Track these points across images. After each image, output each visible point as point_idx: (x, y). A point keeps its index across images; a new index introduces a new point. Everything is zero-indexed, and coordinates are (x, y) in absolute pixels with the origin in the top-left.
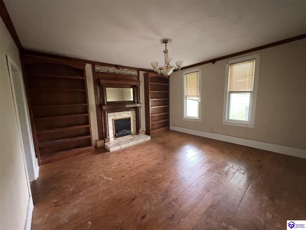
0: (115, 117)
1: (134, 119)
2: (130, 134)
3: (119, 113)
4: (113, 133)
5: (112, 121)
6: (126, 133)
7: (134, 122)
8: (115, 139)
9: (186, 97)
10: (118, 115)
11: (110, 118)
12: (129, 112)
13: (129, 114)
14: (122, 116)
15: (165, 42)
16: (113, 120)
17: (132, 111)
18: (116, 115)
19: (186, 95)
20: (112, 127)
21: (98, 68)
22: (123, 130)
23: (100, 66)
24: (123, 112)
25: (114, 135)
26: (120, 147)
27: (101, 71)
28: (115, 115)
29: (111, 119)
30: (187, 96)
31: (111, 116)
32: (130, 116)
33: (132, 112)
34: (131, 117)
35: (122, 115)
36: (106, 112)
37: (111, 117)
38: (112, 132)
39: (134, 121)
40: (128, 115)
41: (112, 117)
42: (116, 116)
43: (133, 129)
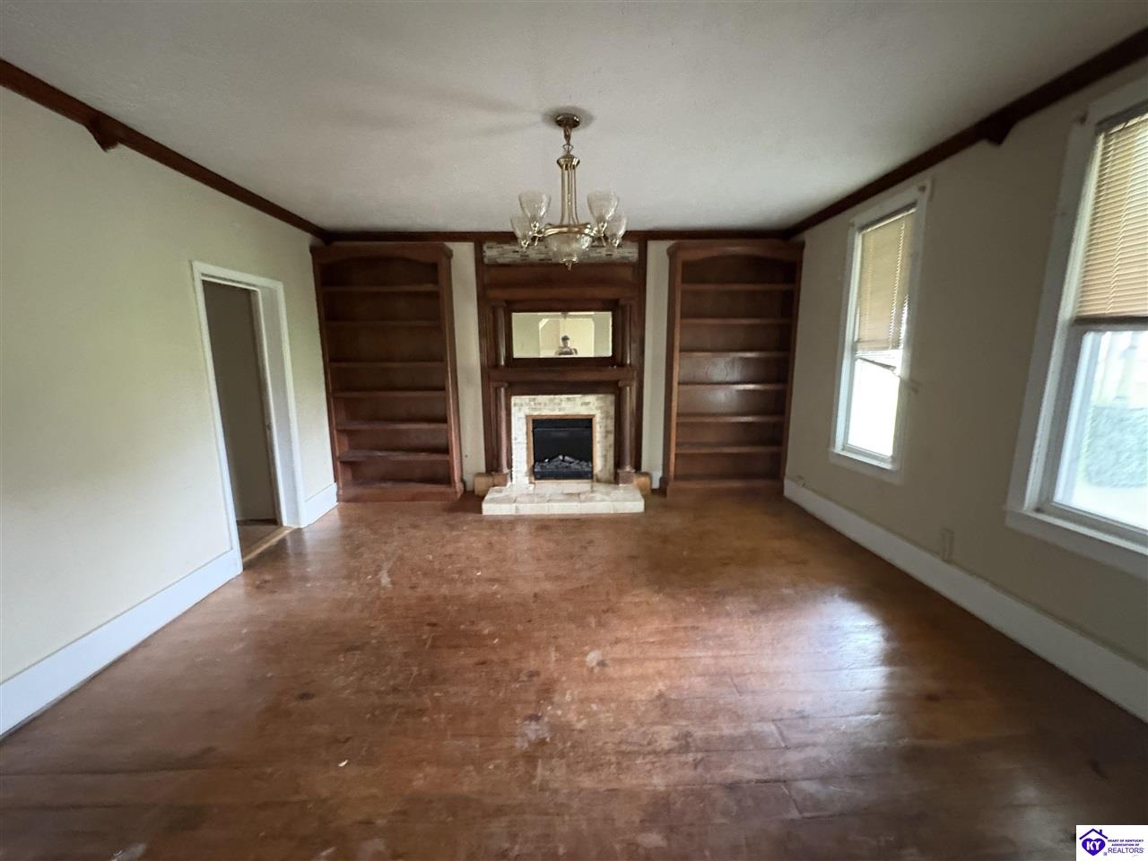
0: (535, 409)
1: (606, 426)
2: (587, 475)
3: (552, 396)
4: (528, 463)
5: (524, 421)
6: (569, 470)
7: (606, 437)
8: (531, 483)
9: (854, 350)
10: (545, 404)
11: (520, 410)
12: (591, 398)
13: (588, 404)
14: (560, 410)
15: (567, 122)
16: (527, 417)
17: (601, 396)
18: (540, 404)
19: (856, 339)
20: (525, 441)
21: (492, 252)
22: (561, 457)
23: (499, 243)
24: (566, 396)
25: (529, 470)
26: (517, 509)
27: (501, 261)
28: (535, 404)
29: (523, 416)
30: (859, 341)
31: (522, 405)
32: (592, 413)
33: (602, 398)
34: (594, 416)
35: (560, 404)
36: (503, 390)
37: (524, 409)
38: (524, 457)
39: (607, 432)
40: (584, 407)
41: (526, 411)
42: (538, 407)
43: (601, 458)
